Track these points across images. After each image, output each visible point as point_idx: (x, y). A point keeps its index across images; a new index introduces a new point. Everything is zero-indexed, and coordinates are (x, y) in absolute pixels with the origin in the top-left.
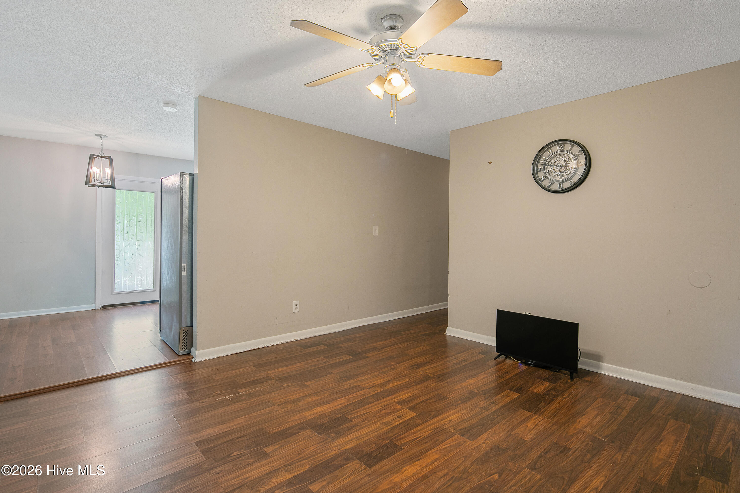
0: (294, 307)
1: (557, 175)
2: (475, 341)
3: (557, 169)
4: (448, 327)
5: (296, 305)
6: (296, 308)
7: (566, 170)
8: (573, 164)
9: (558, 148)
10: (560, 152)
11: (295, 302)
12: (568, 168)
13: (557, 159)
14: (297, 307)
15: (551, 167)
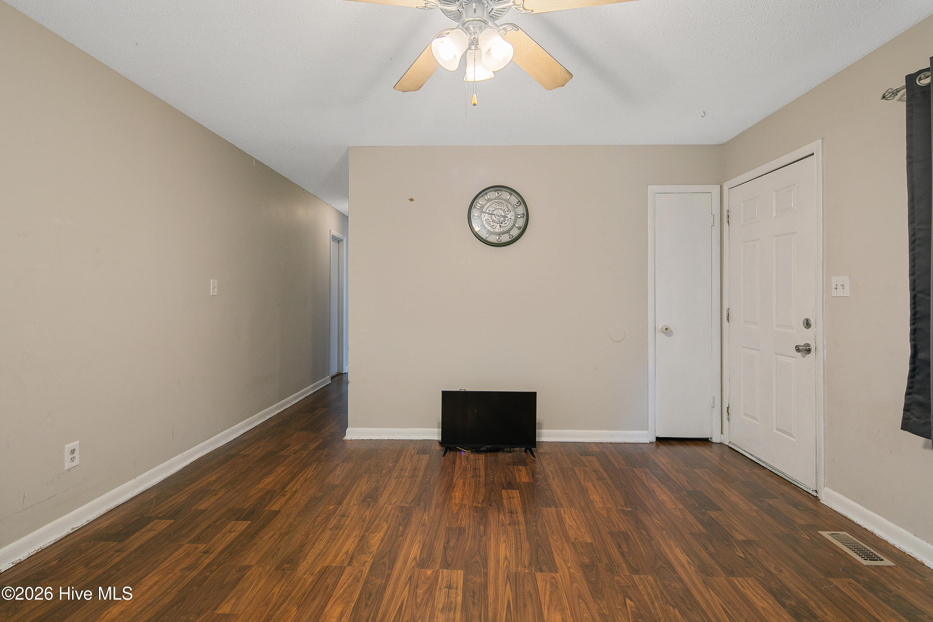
0: (67, 456)
1: (495, 226)
2: (392, 439)
3: (496, 219)
4: (348, 427)
5: (73, 451)
6: (72, 459)
7: (505, 221)
8: (512, 216)
9: (497, 194)
10: (498, 200)
11: (69, 447)
12: (507, 219)
13: (496, 207)
14: (74, 455)
15: (490, 216)
